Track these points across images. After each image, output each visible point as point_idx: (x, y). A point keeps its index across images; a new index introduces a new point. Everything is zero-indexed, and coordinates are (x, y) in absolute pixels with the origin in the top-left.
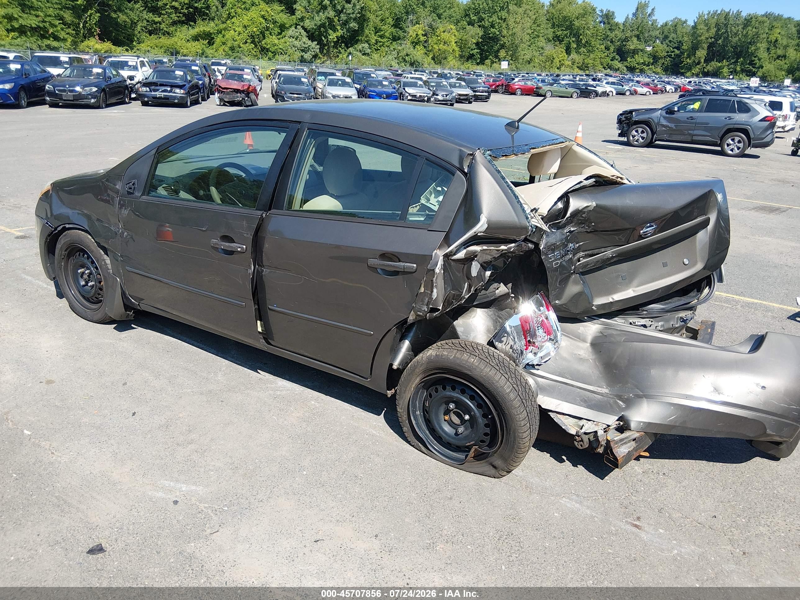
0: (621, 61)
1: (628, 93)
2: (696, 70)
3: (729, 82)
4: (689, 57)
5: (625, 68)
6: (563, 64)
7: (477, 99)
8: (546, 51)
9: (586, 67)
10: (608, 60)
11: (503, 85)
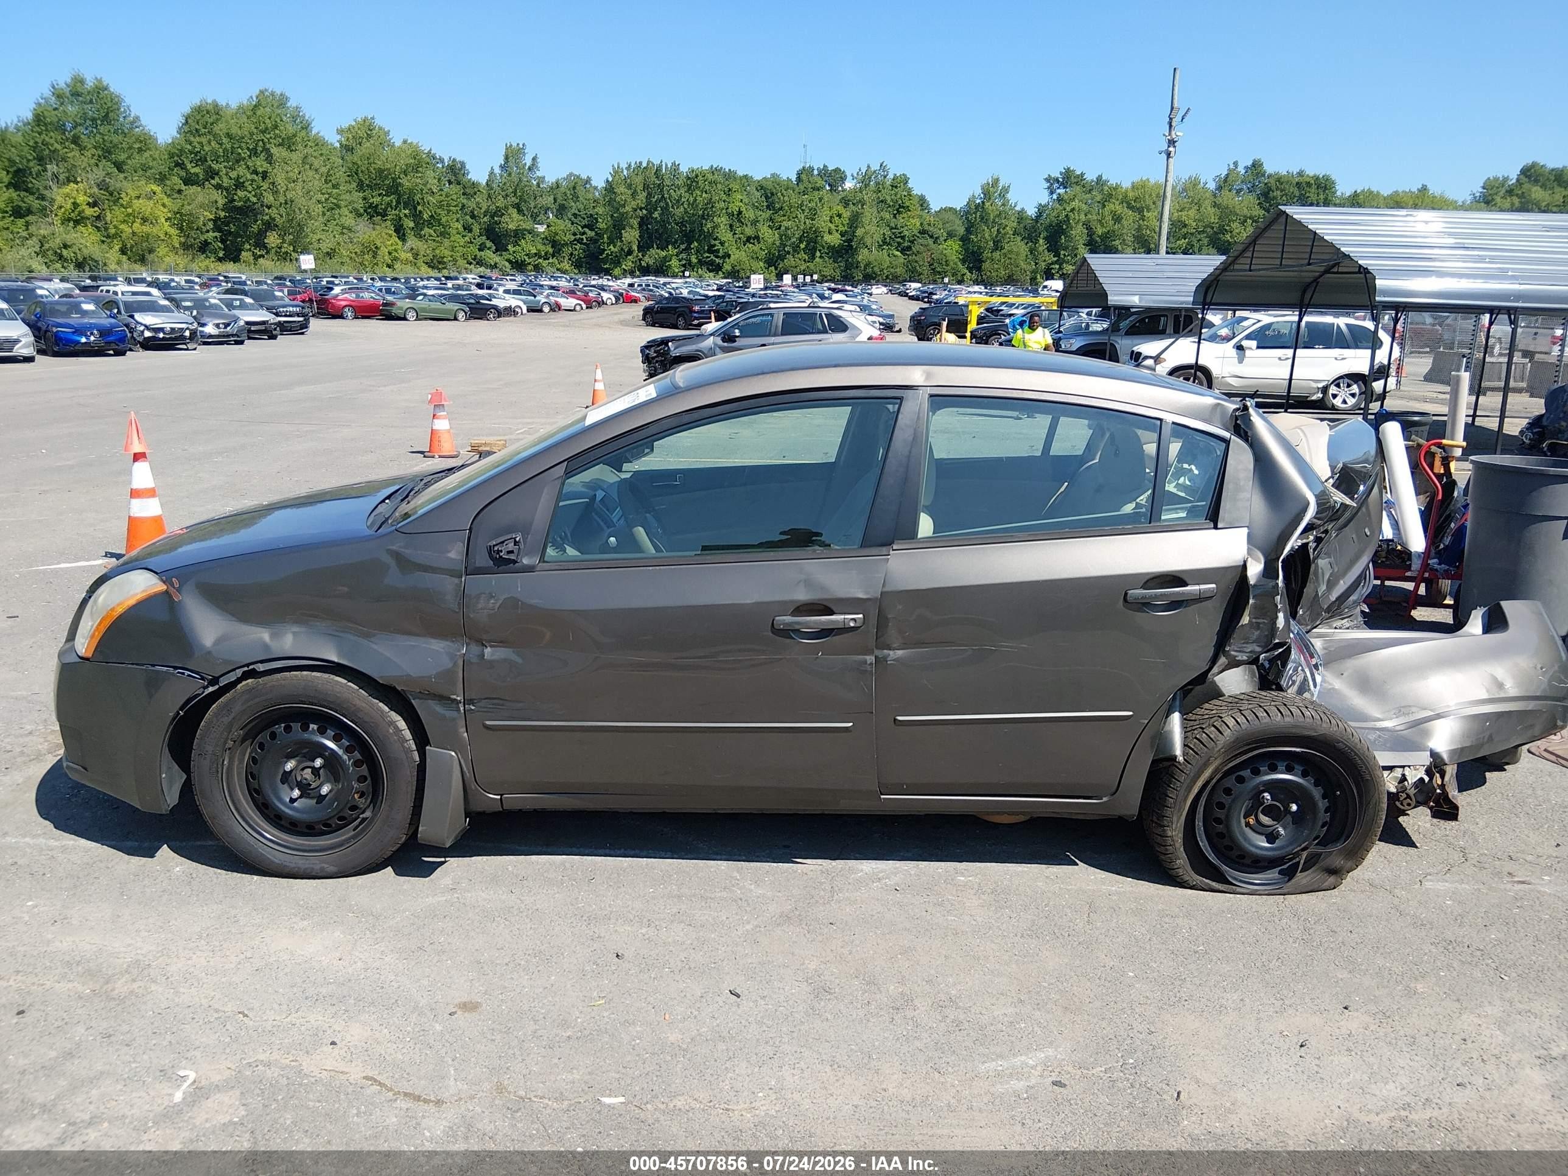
0: (497, 250)
1: (546, 309)
2: (628, 264)
3: (686, 282)
4: (611, 241)
5: (507, 264)
6: (396, 259)
7: (286, 329)
8: (357, 235)
9: (440, 263)
10: (474, 249)
11: (311, 300)
